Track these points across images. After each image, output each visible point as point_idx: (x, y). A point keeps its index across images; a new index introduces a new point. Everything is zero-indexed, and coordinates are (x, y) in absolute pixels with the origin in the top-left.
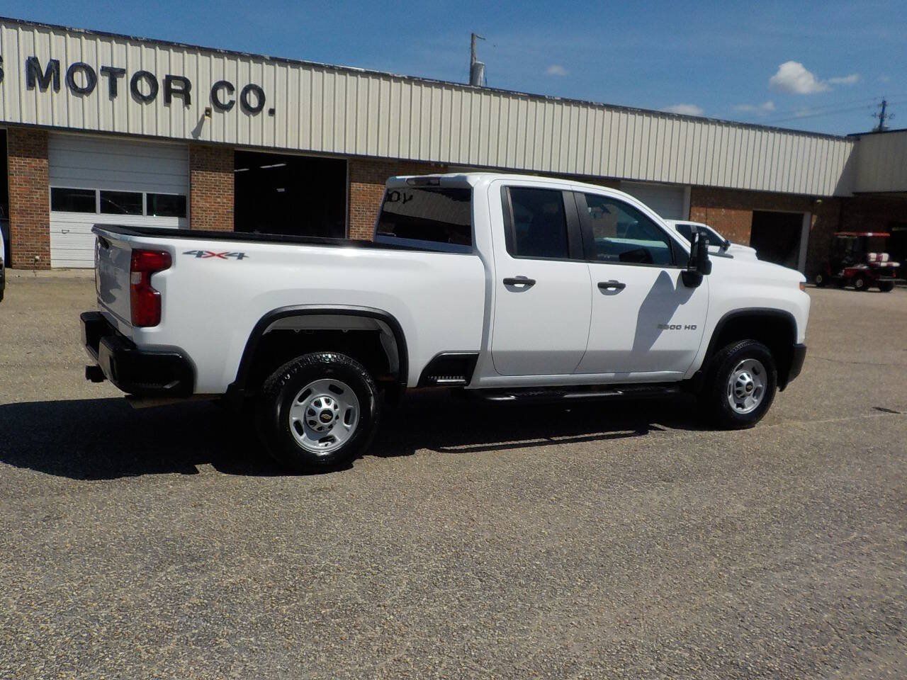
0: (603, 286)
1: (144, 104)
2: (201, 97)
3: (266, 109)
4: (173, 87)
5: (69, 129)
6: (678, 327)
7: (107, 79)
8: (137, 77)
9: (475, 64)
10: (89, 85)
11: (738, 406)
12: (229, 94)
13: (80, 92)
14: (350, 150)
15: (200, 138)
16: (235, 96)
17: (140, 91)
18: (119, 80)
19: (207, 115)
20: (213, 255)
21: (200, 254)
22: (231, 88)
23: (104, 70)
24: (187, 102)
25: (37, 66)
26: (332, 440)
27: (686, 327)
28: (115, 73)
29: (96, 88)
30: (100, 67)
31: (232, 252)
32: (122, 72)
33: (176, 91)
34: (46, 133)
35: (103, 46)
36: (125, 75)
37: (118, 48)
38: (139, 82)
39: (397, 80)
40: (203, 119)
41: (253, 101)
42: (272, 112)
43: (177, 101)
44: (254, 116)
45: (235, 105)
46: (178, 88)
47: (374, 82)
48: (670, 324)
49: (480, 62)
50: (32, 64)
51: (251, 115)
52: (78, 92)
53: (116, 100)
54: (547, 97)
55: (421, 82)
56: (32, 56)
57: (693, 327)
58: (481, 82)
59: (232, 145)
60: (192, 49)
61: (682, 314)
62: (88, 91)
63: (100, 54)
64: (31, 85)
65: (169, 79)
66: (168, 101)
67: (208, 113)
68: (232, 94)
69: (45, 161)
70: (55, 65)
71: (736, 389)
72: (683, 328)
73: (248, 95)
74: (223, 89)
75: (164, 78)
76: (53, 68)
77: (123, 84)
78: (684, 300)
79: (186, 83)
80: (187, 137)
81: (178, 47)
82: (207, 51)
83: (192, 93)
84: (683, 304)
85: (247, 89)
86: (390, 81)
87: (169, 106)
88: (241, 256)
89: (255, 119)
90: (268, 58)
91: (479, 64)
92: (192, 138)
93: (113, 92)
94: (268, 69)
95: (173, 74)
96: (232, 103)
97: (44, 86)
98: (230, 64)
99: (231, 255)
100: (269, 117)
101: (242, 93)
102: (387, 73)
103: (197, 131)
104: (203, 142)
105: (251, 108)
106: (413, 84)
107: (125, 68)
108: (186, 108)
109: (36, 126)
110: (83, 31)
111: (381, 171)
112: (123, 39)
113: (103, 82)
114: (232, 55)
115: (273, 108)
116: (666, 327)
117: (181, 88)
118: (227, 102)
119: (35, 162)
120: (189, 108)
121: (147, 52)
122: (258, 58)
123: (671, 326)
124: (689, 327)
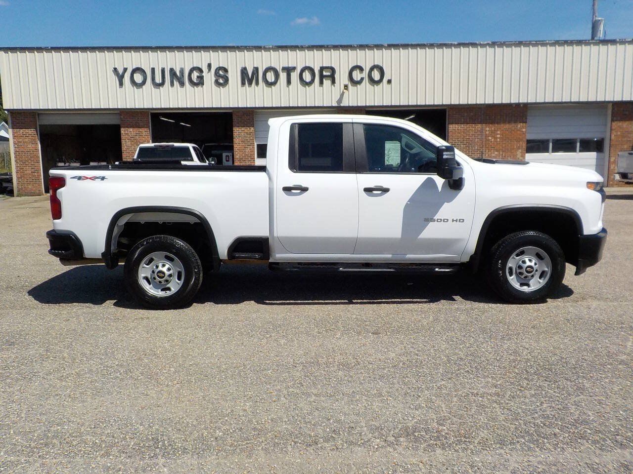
0: (368, 190)
1: (307, 87)
2: (342, 77)
3: (385, 80)
4: (325, 73)
5: (264, 108)
6: (445, 221)
7: (285, 74)
8: (303, 71)
9: (596, 20)
10: (275, 79)
11: (522, 285)
12: (360, 73)
13: (270, 84)
14: (446, 102)
15: (342, 105)
16: (365, 74)
17: (305, 79)
18: (292, 74)
19: (345, 89)
20: (87, 178)
21: (80, 178)
22: (361, 69)
23: (284, 69)
24: (333, 82)
25: (246, 72)
26: (169, 289)
27: (453, 221)
28: (290, 70)
29: (279, 81)
30: (281, 68)
31: (98, 176)
32: (294, 69)
33: (326, 76)
34: (253, 112)
35: (282, 54)
36: (296, 70)
37: (291, 54)
38: (304, 74)
39: (483, 46)
40: (343, 93)
41: (376, 75)
42: (389, 82)
43: (327, 82)
44: (377, 86)
45: (364, 80)
46: (328, 74)
47: (464, 50)
48: (436, 218)
49: (600, 19)
50: (244, 71)
51: (375, 86)
52: (269, 85)
53: (290, 87)
54: (618, 40)
55: (501, 45)
56: (244, 66)
57: (461, 221)
58: (601, 35)
59: (363, 107)
60: (336, 47)
62: (274, 84)
63: (280, 59)
64: (243, 84)
65: (322, 69)
66: (321, 83)
67: (346, 88)
68: (362, 73)
69: (252, 128)
70: (256, 70)
71: (519, 271)
72: (450, 220)
73: (373, 72)
74: (357, 70)
75: (319, 68)
76: (255, 72)
77: (295, 76)
78: (450, 200)
79: (333, 70)
80: (334, 105)
81: (327, 48)
82: (345, 47)
83: (337, 76)
85: (372, 69)
86: (477, 48)
87: (322, 86)
88: (103, 178)
89: (377, 88)
90: (386, 46)
91: (600, 20)
92: (336, 105)
93: (289, 82)
94: (386, 53)
95: (324, 65)
96: (362, 79)
97: (250, 84)
98: (360, 53)
99: (97, 178)
100: (387, 85)
101: (369, 72)
102: (475, 42)
103: (340, 101)
104: (344, 107)
105: (376, 81)
106: (496, 46)
107: (295, 66)
108: (333, 86)
109: (247, 108)
110: (271, 47)
111: (472, 114)
112: (294, 48)
113: (283, 76)
114: (362, 47)
115: (390, 79)
116: (433, 220)
117: (329, 74)
118: (359, 79)
119: (247, 130)
120: (334, 86)
121: (308, 54)
122: (379, 47)
123: (438, 219)
124: (456, 221)
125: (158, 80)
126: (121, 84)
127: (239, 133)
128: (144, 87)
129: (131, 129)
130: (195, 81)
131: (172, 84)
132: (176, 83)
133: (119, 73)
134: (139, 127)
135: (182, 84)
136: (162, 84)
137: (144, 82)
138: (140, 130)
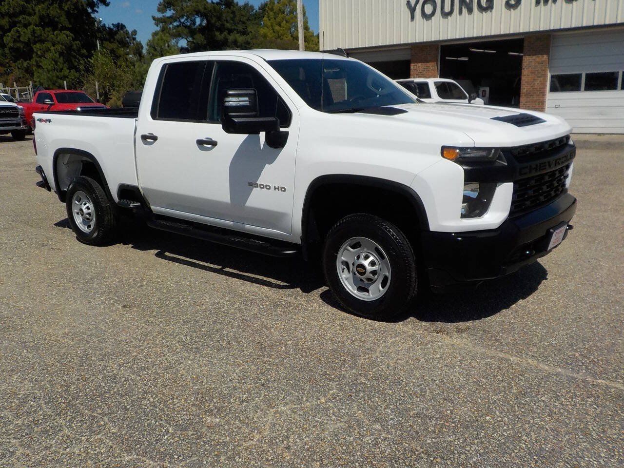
0: (200, 143)
6: (268, 187)
20: (43, 121)
21: (40, 120)
27: (275, 188)
34: (549, 36)
48: (258, 183)
57: (283, 189)
61: (269, 174)
64: (538, 3)
69: (545, 57)
72: (272, 188)
78: (271, 160)
84: (270, 163)
88: (49, 121)
99: (47, 120)
109: (539, 32)
116: (256, 186)
119: (539, 58)
123: (260, 185)
124: (278, 188)
125: (447, 9)
126: (413, 18)
127: (529, 63)
128: (433, 18)
129: (420, 64)
130: (484, 6)
131: (460, 12)
132: (464, 10)
133: (411, 6)
134: (427, 62)
135: (470, 11)
136: (451, 13)
137: (433, 13)
138: (428, 64)
